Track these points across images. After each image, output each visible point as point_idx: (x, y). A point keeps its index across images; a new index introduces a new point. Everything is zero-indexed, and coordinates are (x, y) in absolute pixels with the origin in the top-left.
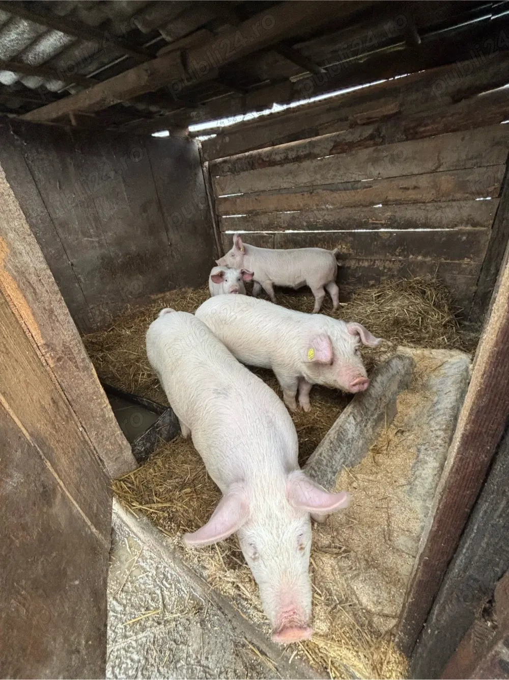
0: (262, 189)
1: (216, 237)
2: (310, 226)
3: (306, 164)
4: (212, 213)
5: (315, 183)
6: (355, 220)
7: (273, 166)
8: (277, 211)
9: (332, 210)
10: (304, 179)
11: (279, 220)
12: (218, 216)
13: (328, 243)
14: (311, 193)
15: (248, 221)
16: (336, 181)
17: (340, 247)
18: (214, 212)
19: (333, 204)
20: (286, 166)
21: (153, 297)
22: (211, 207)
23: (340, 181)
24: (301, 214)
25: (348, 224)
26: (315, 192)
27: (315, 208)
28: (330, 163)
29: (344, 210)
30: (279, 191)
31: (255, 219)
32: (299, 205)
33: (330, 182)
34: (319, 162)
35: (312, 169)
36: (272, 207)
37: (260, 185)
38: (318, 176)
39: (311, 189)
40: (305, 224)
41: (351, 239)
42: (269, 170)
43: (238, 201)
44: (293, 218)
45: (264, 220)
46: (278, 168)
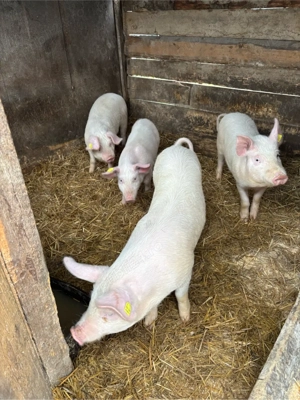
0: (183, 33)
1: (122, 80)
2: (234, 83)
3: (238, 13)
4: (120, 53)
5: (246, 36)
6: (287, 83)
7: (199, 9)
8: (198, 61)
9: (262, 68)
10: (233, 30)
11: (199, 71)
12: (126, 57)
13: (253, 104)
14: (241, 47)
15: (162, 67)
16: (270, 37)
17: (265, 109)
18: (122, 51)
19: (264, 62)
20: (214, 11)
21: (51, 148)
22: (119, 46)
23: (275, 38)
24: (226, 68)
25: (278, 86)
26: (245, 46)
27: (243, 63)
28: (267, 17)
29: (276, 71)
30: (203, 39)
31: (171, 66)
32: (224, 58)
33: (264, 37)
34: (255, 14)
35: (245, 20)
36: (192, 56)
37: (181, 29)
38: (251, 29)
39: (241, 43)
40: (229, 80)
41: (280, 102)
42: (194, 13)
43: (153, 43)
44: (216, 71)
45: (182, 69)
46: (205, 13)
